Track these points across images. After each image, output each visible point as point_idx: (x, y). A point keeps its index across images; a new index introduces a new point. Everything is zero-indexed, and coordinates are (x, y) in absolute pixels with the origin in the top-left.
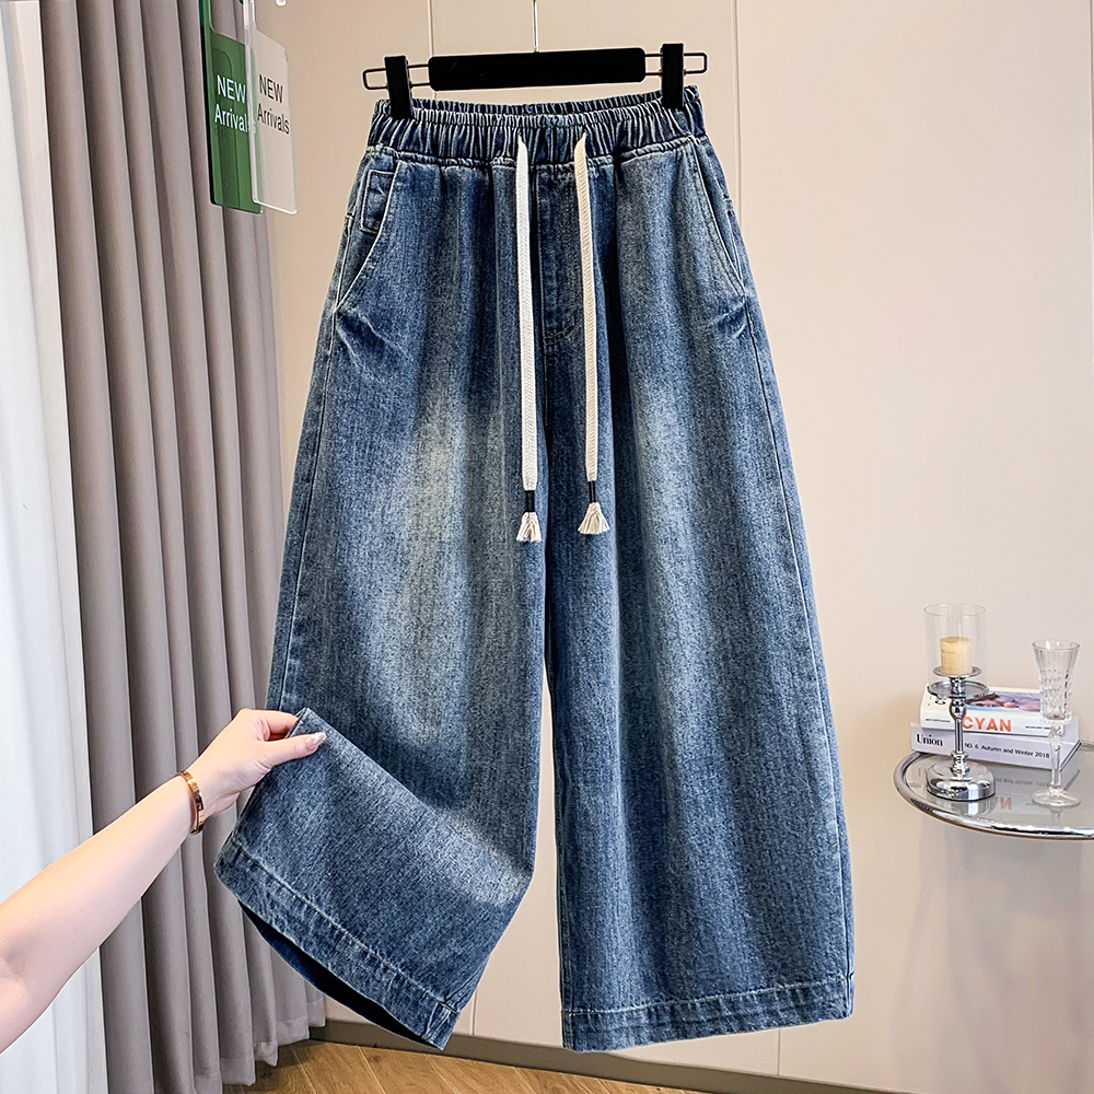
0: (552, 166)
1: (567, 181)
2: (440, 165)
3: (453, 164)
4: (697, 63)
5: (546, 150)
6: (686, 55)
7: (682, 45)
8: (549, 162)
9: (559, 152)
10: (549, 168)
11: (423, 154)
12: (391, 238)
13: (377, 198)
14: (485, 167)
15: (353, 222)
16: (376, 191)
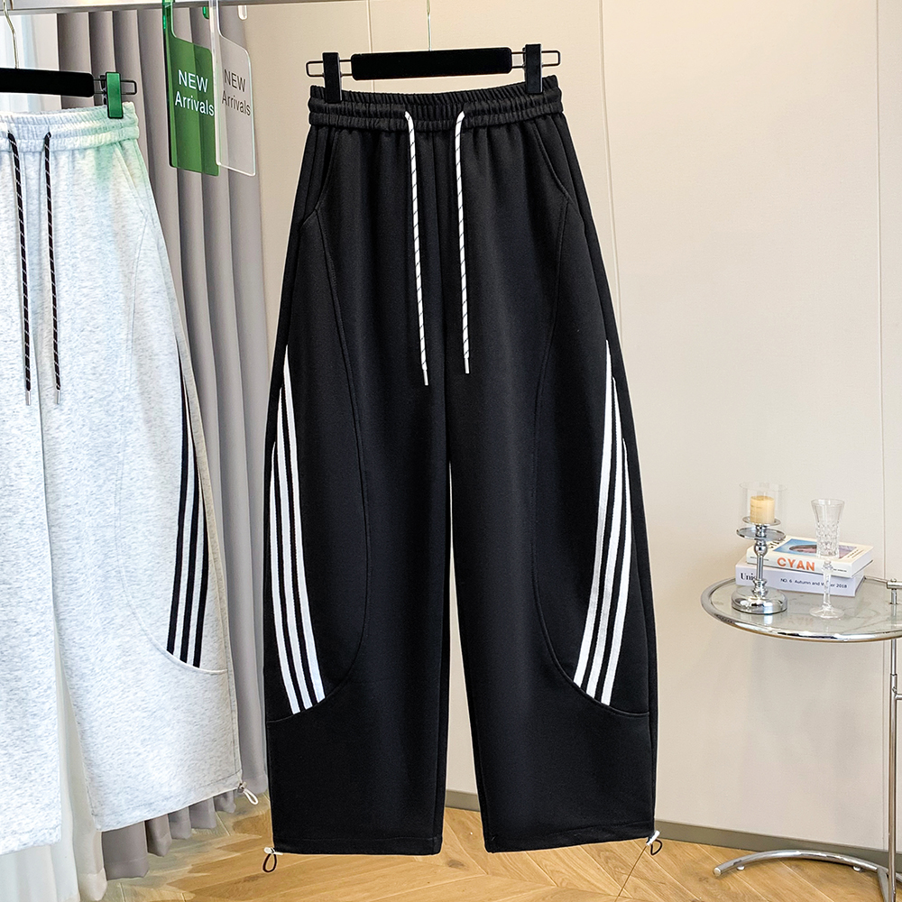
4: (553, 58)
6: (543, 52)
7: (539, 45)
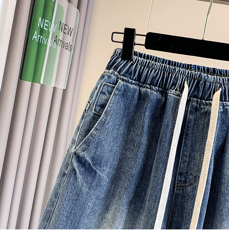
0: (199, 100)
1: (206, 110)
2: (140, 86)
3: (147, 88)
5: (198, 91)
8: (198, 98)
9: (205, 94)
10: (197, 101)
11: (132, 79)
12: (108, 119)
13: (104, 97)
14: (164, 92)
15: (89, 107)
16: (104, 93)
